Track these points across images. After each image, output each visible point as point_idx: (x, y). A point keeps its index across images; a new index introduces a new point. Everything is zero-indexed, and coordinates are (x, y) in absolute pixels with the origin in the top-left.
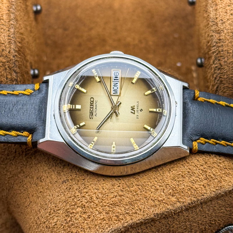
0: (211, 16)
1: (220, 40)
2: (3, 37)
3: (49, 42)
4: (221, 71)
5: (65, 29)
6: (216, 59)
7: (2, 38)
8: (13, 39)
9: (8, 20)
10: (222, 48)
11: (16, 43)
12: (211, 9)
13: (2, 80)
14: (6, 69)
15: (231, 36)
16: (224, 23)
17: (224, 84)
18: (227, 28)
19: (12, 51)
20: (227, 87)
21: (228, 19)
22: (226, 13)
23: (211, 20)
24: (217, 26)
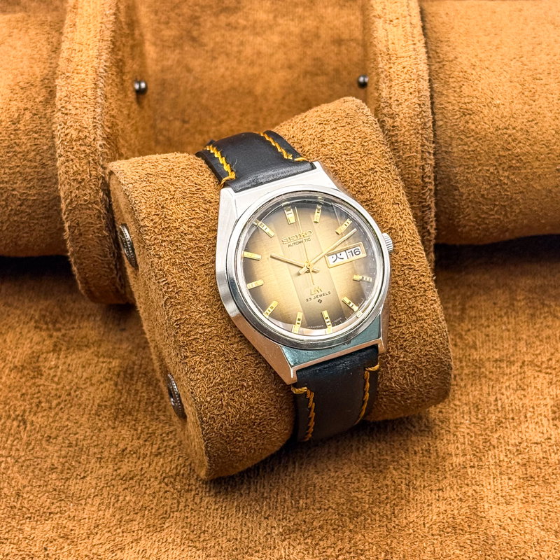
0: (384, 94)
1: (393, 127)
3: (161, 138)
5: (184, 122)
7: (85, 120)
8: (100, 123)
9: (94, 97)
10: (396, 138)
11: (104, 128)
12: (384, 86)
14: (89, 162)
16: (400, 104)
18: (404, 111)
19: (99, 138)
21: (406, 100)
22: (404, 91)
23: (383, 100)
24: (391, 108)
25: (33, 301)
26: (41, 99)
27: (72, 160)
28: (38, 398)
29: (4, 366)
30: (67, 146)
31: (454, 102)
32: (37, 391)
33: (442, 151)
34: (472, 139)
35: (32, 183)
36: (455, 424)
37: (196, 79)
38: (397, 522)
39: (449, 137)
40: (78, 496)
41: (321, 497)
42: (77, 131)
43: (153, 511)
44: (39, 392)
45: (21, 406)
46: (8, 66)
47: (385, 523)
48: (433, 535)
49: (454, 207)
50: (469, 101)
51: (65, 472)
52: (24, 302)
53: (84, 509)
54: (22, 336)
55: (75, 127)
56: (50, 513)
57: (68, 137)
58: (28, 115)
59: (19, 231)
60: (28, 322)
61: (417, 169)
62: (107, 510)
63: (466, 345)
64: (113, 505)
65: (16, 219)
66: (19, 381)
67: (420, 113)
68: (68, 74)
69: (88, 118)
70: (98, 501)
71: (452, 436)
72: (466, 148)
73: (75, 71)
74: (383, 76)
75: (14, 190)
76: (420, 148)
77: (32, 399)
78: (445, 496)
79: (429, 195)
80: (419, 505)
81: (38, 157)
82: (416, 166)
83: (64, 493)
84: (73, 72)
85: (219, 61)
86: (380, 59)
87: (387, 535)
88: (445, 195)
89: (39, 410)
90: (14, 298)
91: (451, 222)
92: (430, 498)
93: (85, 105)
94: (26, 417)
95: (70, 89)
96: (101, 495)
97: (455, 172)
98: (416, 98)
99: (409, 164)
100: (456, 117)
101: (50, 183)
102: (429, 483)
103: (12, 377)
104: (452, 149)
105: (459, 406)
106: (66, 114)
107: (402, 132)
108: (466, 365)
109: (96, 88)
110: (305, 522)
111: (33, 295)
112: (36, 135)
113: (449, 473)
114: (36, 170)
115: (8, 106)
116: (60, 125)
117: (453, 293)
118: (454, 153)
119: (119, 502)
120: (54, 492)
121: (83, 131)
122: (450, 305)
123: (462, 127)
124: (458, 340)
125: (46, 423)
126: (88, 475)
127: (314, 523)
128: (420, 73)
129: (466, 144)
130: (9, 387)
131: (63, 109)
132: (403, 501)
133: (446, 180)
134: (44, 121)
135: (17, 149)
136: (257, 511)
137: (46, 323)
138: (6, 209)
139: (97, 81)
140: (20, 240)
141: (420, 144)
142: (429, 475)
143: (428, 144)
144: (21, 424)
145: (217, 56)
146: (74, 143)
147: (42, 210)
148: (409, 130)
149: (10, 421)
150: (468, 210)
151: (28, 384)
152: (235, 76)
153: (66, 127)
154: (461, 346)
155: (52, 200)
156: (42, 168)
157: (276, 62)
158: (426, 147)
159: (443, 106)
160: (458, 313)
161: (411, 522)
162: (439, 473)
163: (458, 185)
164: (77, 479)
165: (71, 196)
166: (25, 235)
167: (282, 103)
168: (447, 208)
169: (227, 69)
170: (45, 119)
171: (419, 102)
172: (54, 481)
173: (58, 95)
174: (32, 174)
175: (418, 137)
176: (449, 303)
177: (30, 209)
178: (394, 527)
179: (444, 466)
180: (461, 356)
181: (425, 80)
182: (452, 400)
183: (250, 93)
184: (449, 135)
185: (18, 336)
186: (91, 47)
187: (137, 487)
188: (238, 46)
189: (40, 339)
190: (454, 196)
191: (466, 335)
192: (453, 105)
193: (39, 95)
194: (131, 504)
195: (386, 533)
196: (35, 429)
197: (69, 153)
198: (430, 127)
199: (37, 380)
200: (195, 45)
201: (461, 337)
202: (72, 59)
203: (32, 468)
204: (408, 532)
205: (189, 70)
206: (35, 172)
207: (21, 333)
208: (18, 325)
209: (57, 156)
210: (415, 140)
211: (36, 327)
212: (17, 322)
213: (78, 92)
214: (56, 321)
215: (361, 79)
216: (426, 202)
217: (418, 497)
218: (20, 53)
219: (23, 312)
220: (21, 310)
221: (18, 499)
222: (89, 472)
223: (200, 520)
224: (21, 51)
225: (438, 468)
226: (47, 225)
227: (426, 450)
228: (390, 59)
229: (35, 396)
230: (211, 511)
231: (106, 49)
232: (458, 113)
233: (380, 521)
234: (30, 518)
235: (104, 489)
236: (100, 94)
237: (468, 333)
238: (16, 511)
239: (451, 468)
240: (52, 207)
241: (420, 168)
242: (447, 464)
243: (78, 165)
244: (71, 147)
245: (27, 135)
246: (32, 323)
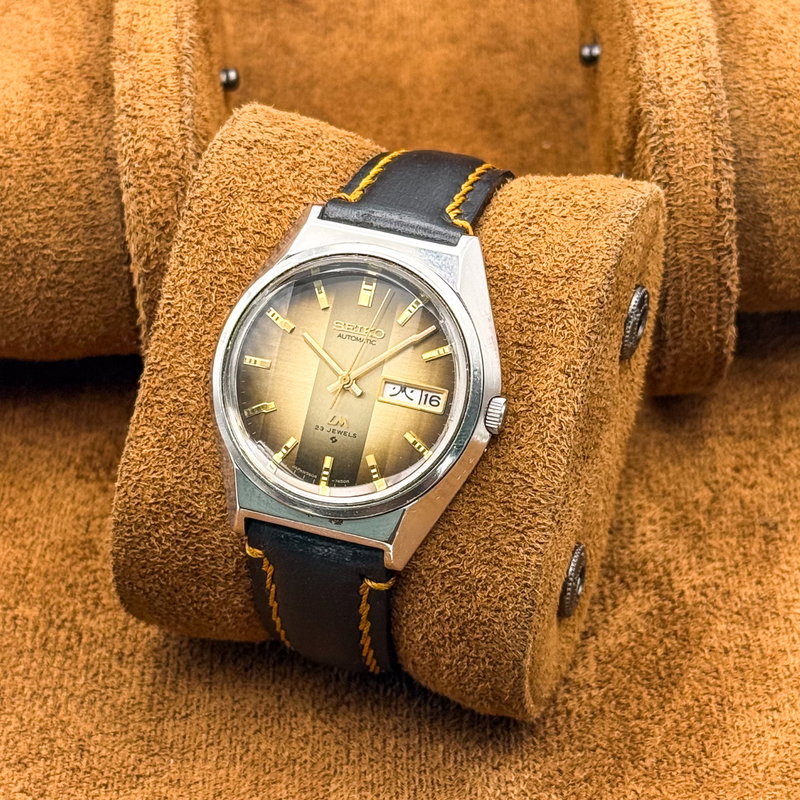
0: (646, 69)
1: (666, 121)
2: (169, 125)
4: (669, 189)
6: (658, 163)
7: (166, 126)
8: (191, 129)
9: (178, 88)
10: (672, 139)
11: (197, 138)
12: (646, 55)
13: (169, 219)
15: (691, 113)
16: (676, 83)
17: (677, 219)
18: (681, 95)
20: (683, 225)
21: (683, 76)
22: (679, 62)
23: (645, 78)
24: (660, 90)
25: (69, 435)
26: (81, 96)
27: (148, 192)
28: (95, 590)
29: (33, 543)
30: (138, 169)
31: (757, 78)
32: (92, 579)
33: (742, 159)
34: (789, 137)
35: (75, 235)
36: (786, 601)
37: (300, 64)
38: (711, 765)
39: (753, 135)
40: (181, 746)
41: (580, 731)
42: (155, 144)
43: (308, 766)
44: (96, 581)
45: (68, 604)
46: (20, 47)
47: (692, 768)
48: (772, 783)
49: (764, 249)
50: (781, 76)
51: (155, 709)
52: (54, 437)
53: (193, 766)
54: (57, 491)
55: (151, 138)
56: (138, 777)
57: (140, 155)
58: (62, 124)
59: (55, 316)
60: (64, 470)
61: (708, 189)
62: (232, 768)
63: (788, 474)
64: (241, 759)
65: (49, 295)
66: (61, 565)
67: (709, 96)
68: (130, 53)
69: (170, 122)
70: (214, 752)
71: (782, 622)
72: (781, 152)
73: (142, 48)
74: (642, 38)
75: (45, 247)
76: (711, 154)
77: (85, 593)
78: (783, 719)
79: (729, 229)
80: (743, 736)
81: (84, 192)
82: (706, 184)
83: (158, 743)
84: (139, 50)
85: (337, 35)
86: (635, 12)
87: (698, 787)
88: (748, 231)
89: (98, 611)
90: (38, 431)
91: (757, 274)
92: (760, 724)
93: (165, 102)
94: (78, 623)
95: (137, 76)
96: (219, 744)
97: (765, 191)
98: (700, 73)
99: (695, 181)
100: (762, 103)
101: (106, 233)
102: (756, 699)
103: (47, 558)
104: (757, 155)
105: (788, 572)
106: (135, 117)
107: (681, 128)
108: (791, 506)
109: (181, 75)
110: (559, 771)
111: (69, 426)
112: (78, 156)
113: (785, 681)
114: (81, 213)
115: (29, 111)
116: (126, 135)
117: (756, 391)
118: (762, 160)
119: (250, 753)
120: (141, 742)
121: (163, 145)
122: (755, 411)
123: (773, 119)
124: (773, 467)
125: (112, 631)
126: (192, 711)
127: (576, 774)
128: (703, 32)
129: (781, 146)
130: (46, 575)
131: (129, 109)
132: (717, 732)
133: (751, 206)
134: (89, 132)
135: (48, 178)
136: (479, 758)
137: (95, 470)
138: (32, 279)
139: (182, 62)
140: (56, 331)
141: (710, 147)
142: (753, 687)
143: (724, 147)
144: (73, 634)
145: (333, 27)
146: (150, 164)
147: (92, 279)
148: (691, 126)
149: (53, 629)
150: (786, 253)
151: (78, 569)
152: (365, 58)
153: (136, 138)
154: (780, 476)
155: (109, 261)
156: (91, 209)
157: (431, 32)
158: (721, 152)
159: (739, 86)
160: (769, 424)
161: (734, 765)
162: (770, 682)
163: (768, 213)
164: (174, 718)
165: (148, 251)
166: (63, 322)
167: (444, 100)
168: (751, 252)
169: (350, 46)
170: (91, 130)
171: (705, 79)
172: (137, 724)
173: (118, 87)
174: (74, 219)
175: (707, 136)
176: (752, 407)
177: (73, 278)
178: (707, 773)
179: (776, 670)
180: (782, 492)
181: (713, 43)
182: (776, 563)
183: (391, 84)
184: (752, 132)
185: (51, 492)
186: (163, 9)
187: (276, 727)
188: (365, 9)
189: (87, 497)
190: (764, 230)
191: (785, 457)
192: (755, 83)
193: (77, 90)
194: (271, 756)
195: (695, 784)
196: (96, 641)
197: (142, 181)
198: (725, 119)
199: (90, 562)
200: (296, 9)
201: (778, 461)
202: (134, 29)
203: (99, 704)
204: (731, 781)
205: (288, 51)
206: (79, 216)
207: (54, 487)
208: (48, 475)
209: (122, 186)
210: (702, 140)
211: (78, 477)
212: (47, 470)
213: (150, 81)
214: (111, 465)
215: (586, 52)
216: (723, 242)
217: (740, 723)
218: (38, 26)
219: (54, 453)
220: (50, 449)
221: (81, 756)
222: (194, 707)
223: (387, 776)
224: (38, 22)
225: (766, 675)
226: (100, 303)
227: (743, 647)
228: (652, 12)
229: (91, 587)
230: (404, 760)
231: (190, 11)
232: (764, 96)
233: (683, 765)
234: (106, 786)
235: (222, 733)
236: (188, 83)
237: (788, 455)
238: (81, 775)
239: (788, 673)
240: (110, 273)
241: (712, 187)
242: (779, 667)
243: (158, 199)
244: (146, 170)
245: (63, 156)
246: (72, 471)
